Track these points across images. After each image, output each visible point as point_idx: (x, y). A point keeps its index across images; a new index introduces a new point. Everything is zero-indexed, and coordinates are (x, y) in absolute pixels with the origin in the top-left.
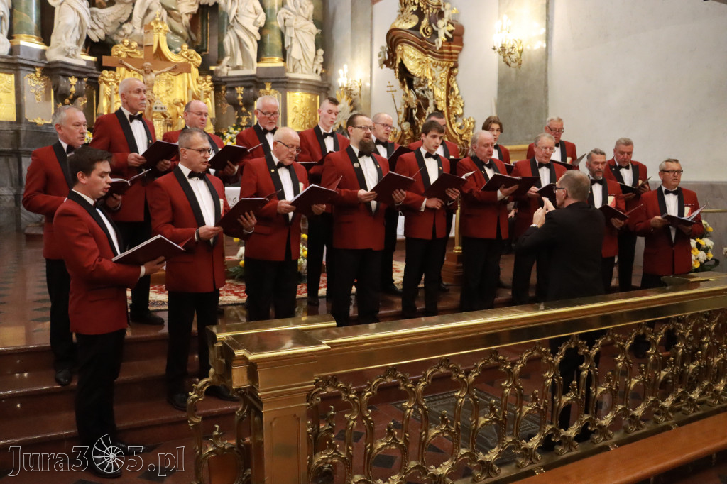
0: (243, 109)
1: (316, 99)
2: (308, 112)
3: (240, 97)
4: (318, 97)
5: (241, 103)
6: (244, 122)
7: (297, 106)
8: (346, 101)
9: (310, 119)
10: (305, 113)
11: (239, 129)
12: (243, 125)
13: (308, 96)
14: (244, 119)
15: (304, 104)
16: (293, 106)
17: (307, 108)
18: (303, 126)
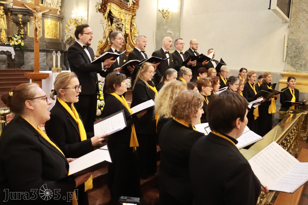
0: (22, 26)
1: (57, 23)
3: (20, 20)
4: (58, 22)
5: (21, 23)
6: (22, 32)
7: (49, 26)
8: (73, 25)
9: (55, 33)
10: (53, 30)
11: (20, 36)
12: (22, 33)
13: (54, 22)
14: (22, 31)
15: (52, 26)
16: (47, 26)
17: (54, 27)
18: (52, 36)
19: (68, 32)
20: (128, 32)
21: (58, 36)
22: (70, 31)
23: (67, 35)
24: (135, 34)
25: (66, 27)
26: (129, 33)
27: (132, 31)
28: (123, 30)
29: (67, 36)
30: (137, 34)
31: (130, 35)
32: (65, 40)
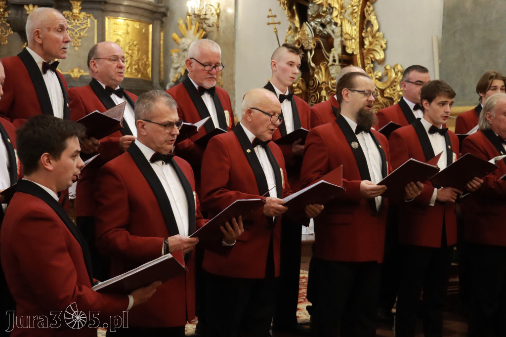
1: (147, 30)
2: (136, 49)
4: (151, 26)
7: (121, 39)
8: (195, 34)
9: (139, 60)
10: (132, 50)
13: (137, 25)
15: (130, 37)
16: (115, 40)
17: (135, 43)
18: (129, 70)
19: (179, 56)
20: (354, 47)
21: (149, 70)
22: (185, 54)
23: (176, 66)
24: (375, 53)
25: (175, 40)
26: (357, 52)
27: (367, 42)
28: (337, 42)
29: (177, 68)
30: (382, 53)
31: (358, 56)
32: (170, 81)
